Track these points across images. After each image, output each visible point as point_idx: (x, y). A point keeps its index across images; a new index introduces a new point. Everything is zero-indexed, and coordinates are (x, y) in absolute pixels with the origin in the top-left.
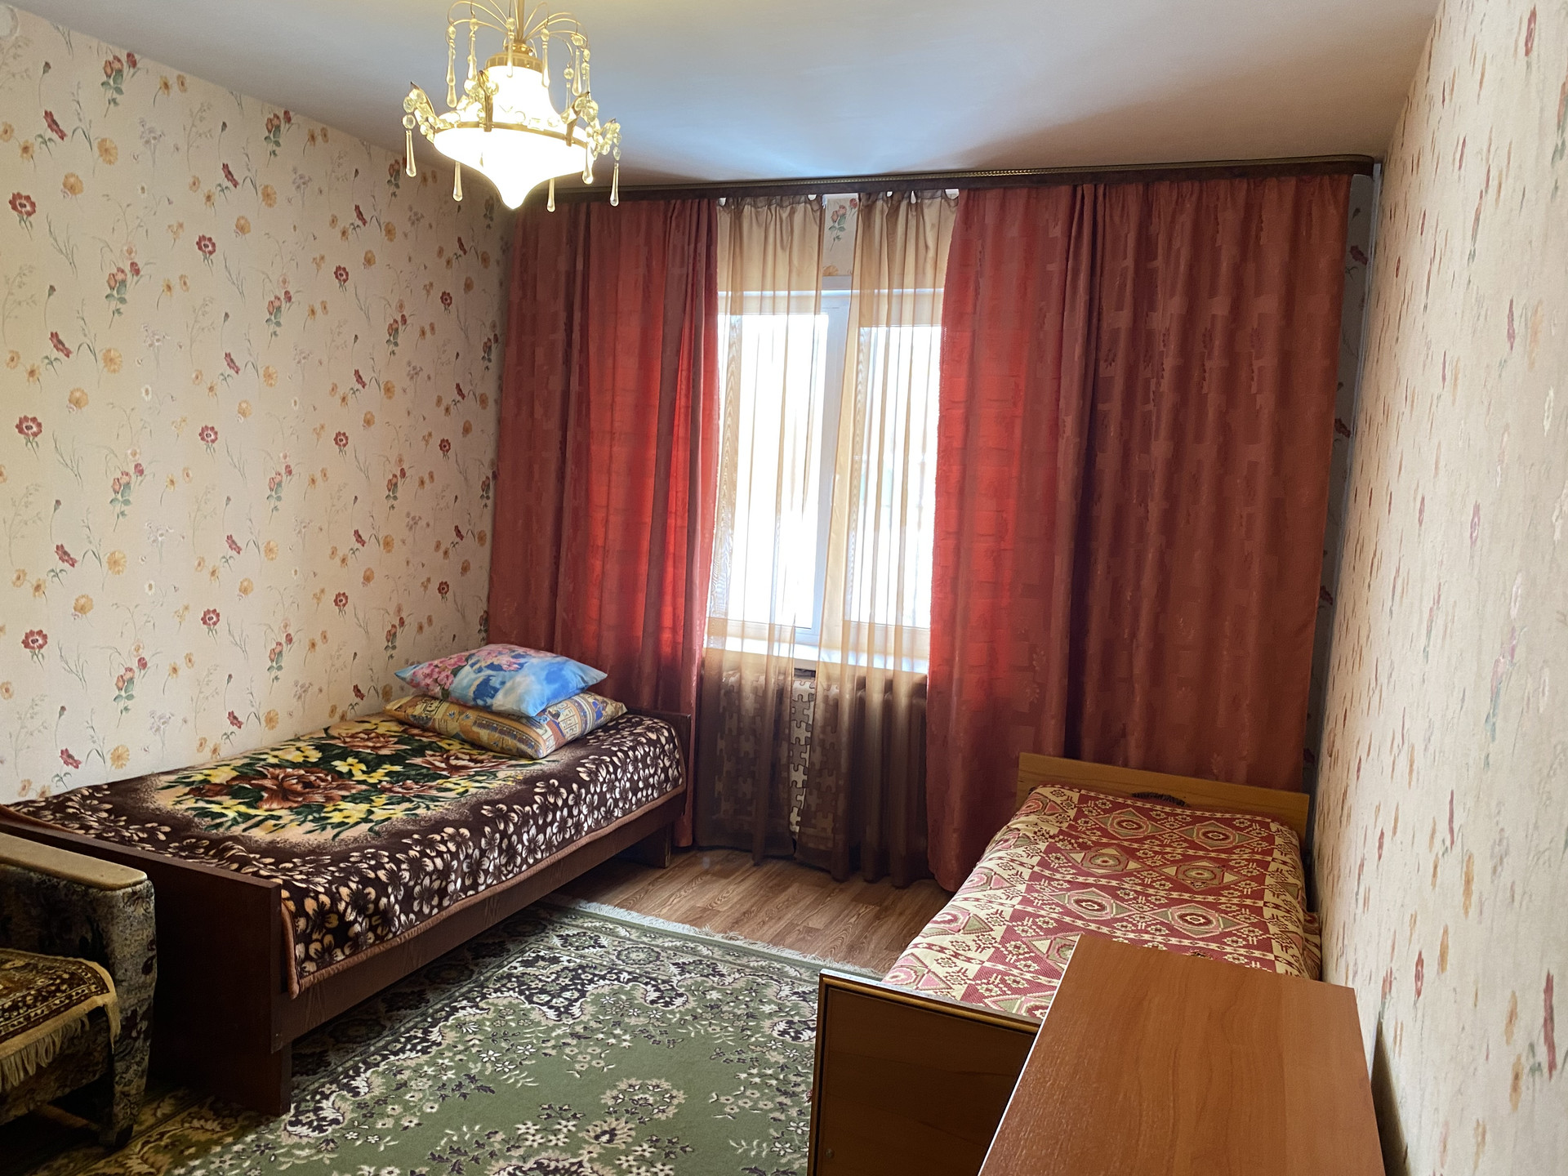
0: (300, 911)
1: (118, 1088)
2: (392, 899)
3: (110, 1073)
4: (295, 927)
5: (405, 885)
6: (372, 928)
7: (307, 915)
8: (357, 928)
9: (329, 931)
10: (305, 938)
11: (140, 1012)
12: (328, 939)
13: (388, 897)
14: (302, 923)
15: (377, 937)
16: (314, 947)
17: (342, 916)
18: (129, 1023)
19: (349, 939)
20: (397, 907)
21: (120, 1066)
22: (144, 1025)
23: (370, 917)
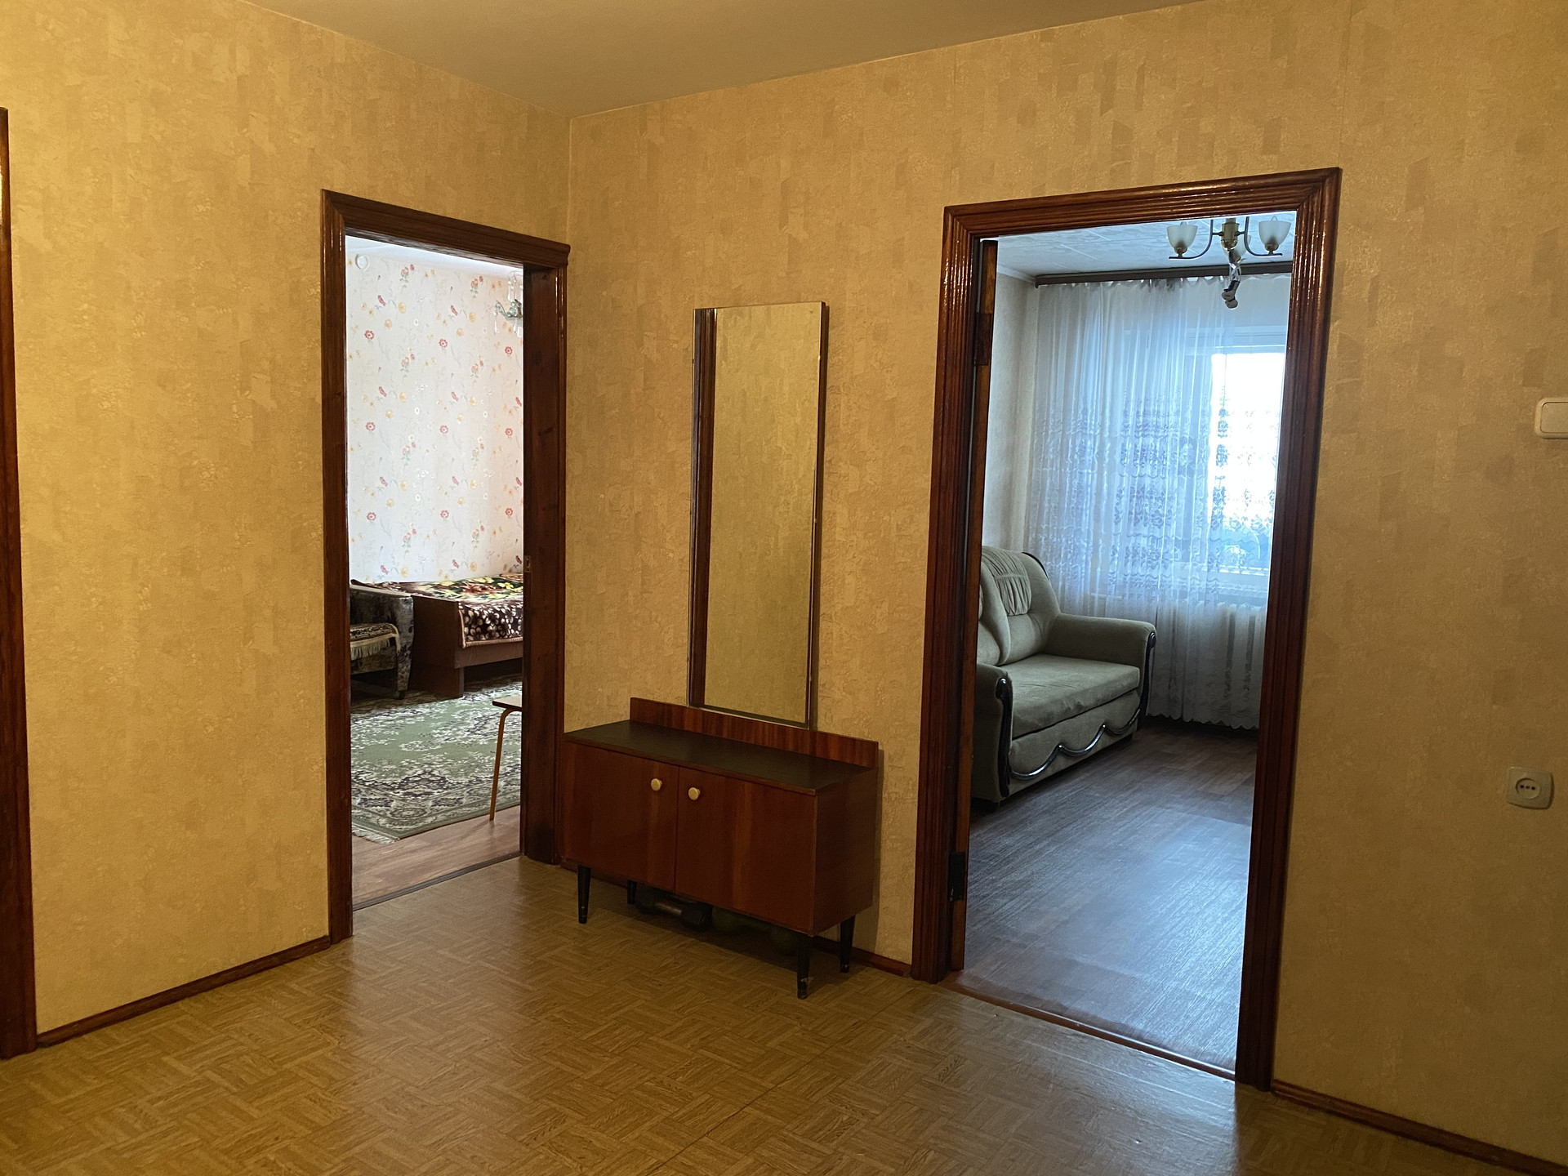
0: (466, 615)
1: (400, 674)
2: (507, 621)
3: (396, 668)
4: (464, 620)
5: (514, 617)
6: (498, 631)
7: (469, 617)
8: (491, 628)
9: (479, 626)
10: (468, 625)
11: (408, 646)
12: (478, 629)
13: (505, 619)
14: (467, 619)
15: (501, 636)
16: (472, 631)
17: (484, 621)
18: (404, 649)
19: (487, 632)
20: (510, 626)
21: (400, 665)
22: (409, 652)
23: (497, 626)
